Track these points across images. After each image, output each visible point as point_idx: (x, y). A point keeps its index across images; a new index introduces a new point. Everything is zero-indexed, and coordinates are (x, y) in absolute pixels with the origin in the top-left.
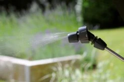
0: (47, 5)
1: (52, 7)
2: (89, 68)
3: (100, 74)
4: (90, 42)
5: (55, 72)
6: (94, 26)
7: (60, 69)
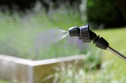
0: (51, 4)
1: (56, 7)
2: (93, 68)
3: (104, 74)
4: (92, 41)
5: (58, 72)
6: (99, 25)
7: (63, 69)
